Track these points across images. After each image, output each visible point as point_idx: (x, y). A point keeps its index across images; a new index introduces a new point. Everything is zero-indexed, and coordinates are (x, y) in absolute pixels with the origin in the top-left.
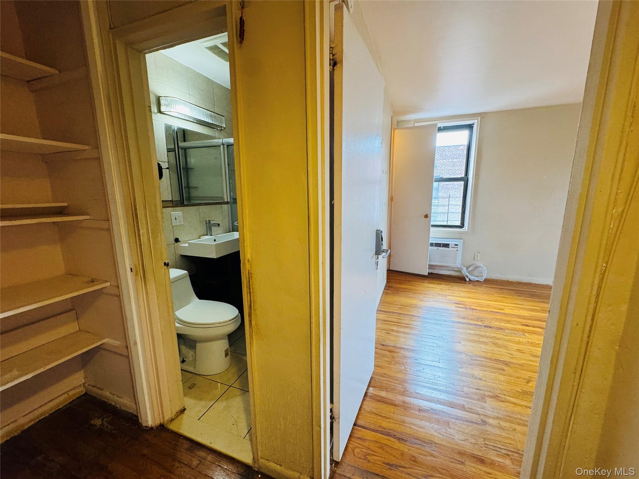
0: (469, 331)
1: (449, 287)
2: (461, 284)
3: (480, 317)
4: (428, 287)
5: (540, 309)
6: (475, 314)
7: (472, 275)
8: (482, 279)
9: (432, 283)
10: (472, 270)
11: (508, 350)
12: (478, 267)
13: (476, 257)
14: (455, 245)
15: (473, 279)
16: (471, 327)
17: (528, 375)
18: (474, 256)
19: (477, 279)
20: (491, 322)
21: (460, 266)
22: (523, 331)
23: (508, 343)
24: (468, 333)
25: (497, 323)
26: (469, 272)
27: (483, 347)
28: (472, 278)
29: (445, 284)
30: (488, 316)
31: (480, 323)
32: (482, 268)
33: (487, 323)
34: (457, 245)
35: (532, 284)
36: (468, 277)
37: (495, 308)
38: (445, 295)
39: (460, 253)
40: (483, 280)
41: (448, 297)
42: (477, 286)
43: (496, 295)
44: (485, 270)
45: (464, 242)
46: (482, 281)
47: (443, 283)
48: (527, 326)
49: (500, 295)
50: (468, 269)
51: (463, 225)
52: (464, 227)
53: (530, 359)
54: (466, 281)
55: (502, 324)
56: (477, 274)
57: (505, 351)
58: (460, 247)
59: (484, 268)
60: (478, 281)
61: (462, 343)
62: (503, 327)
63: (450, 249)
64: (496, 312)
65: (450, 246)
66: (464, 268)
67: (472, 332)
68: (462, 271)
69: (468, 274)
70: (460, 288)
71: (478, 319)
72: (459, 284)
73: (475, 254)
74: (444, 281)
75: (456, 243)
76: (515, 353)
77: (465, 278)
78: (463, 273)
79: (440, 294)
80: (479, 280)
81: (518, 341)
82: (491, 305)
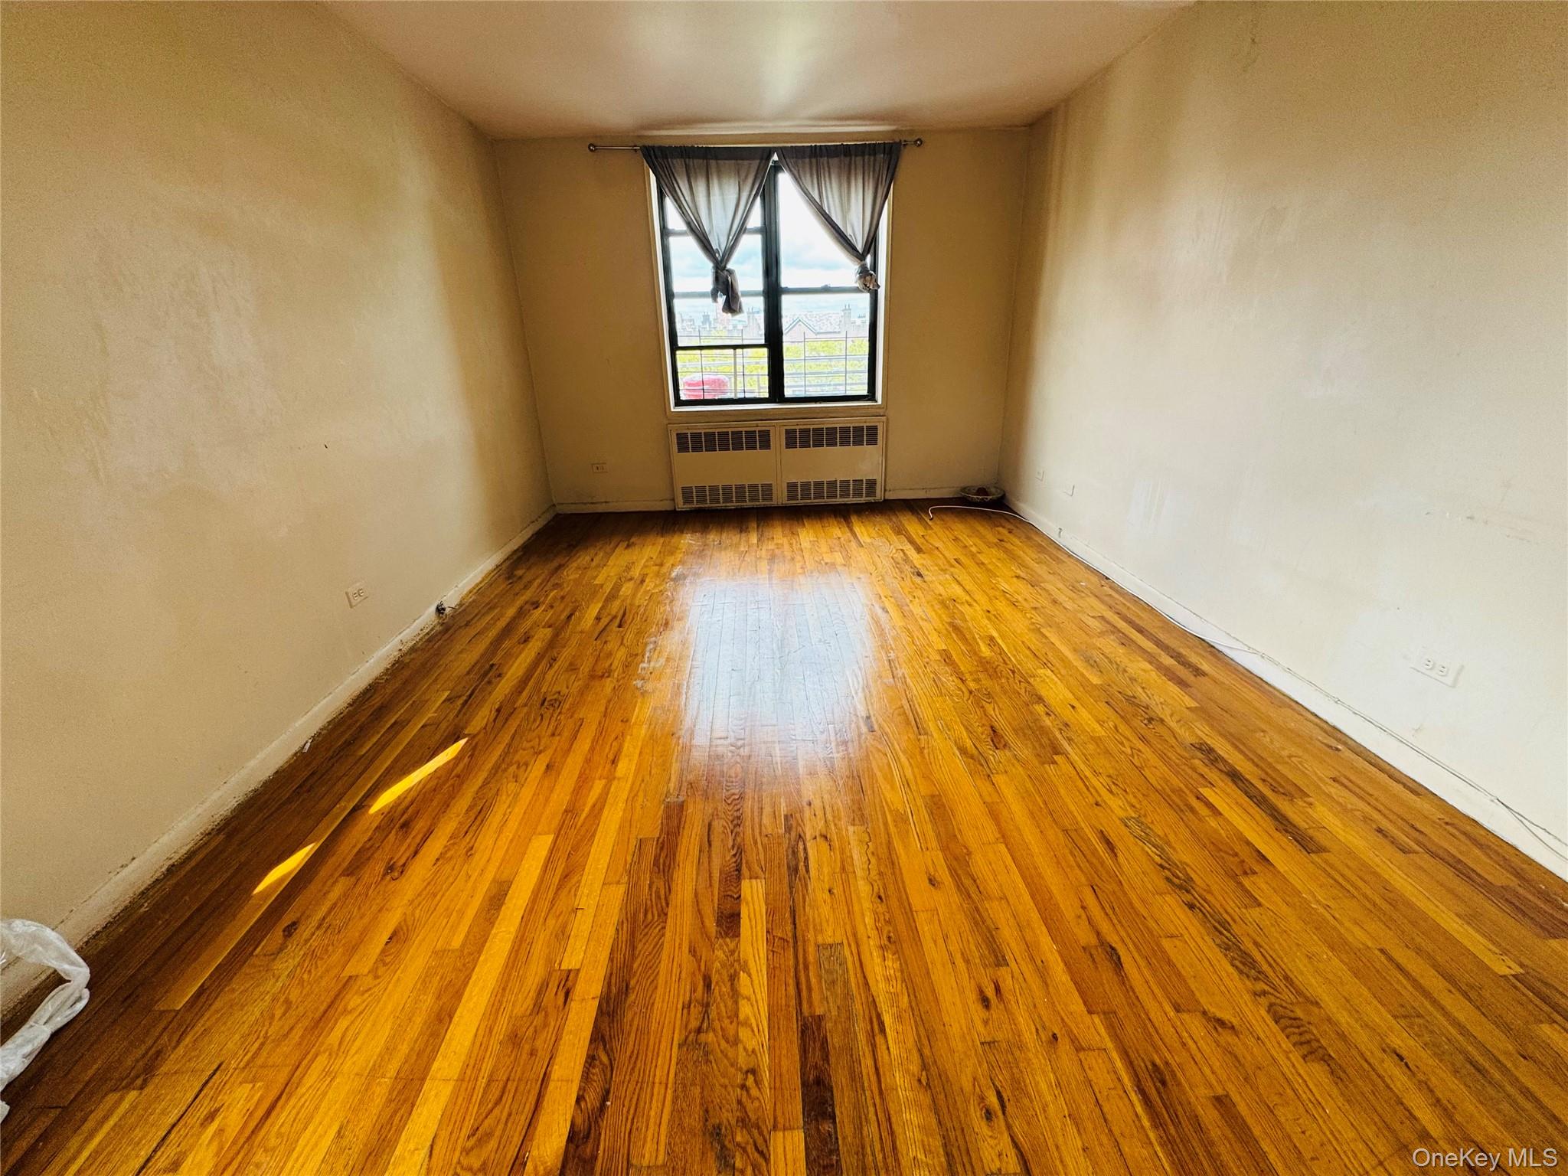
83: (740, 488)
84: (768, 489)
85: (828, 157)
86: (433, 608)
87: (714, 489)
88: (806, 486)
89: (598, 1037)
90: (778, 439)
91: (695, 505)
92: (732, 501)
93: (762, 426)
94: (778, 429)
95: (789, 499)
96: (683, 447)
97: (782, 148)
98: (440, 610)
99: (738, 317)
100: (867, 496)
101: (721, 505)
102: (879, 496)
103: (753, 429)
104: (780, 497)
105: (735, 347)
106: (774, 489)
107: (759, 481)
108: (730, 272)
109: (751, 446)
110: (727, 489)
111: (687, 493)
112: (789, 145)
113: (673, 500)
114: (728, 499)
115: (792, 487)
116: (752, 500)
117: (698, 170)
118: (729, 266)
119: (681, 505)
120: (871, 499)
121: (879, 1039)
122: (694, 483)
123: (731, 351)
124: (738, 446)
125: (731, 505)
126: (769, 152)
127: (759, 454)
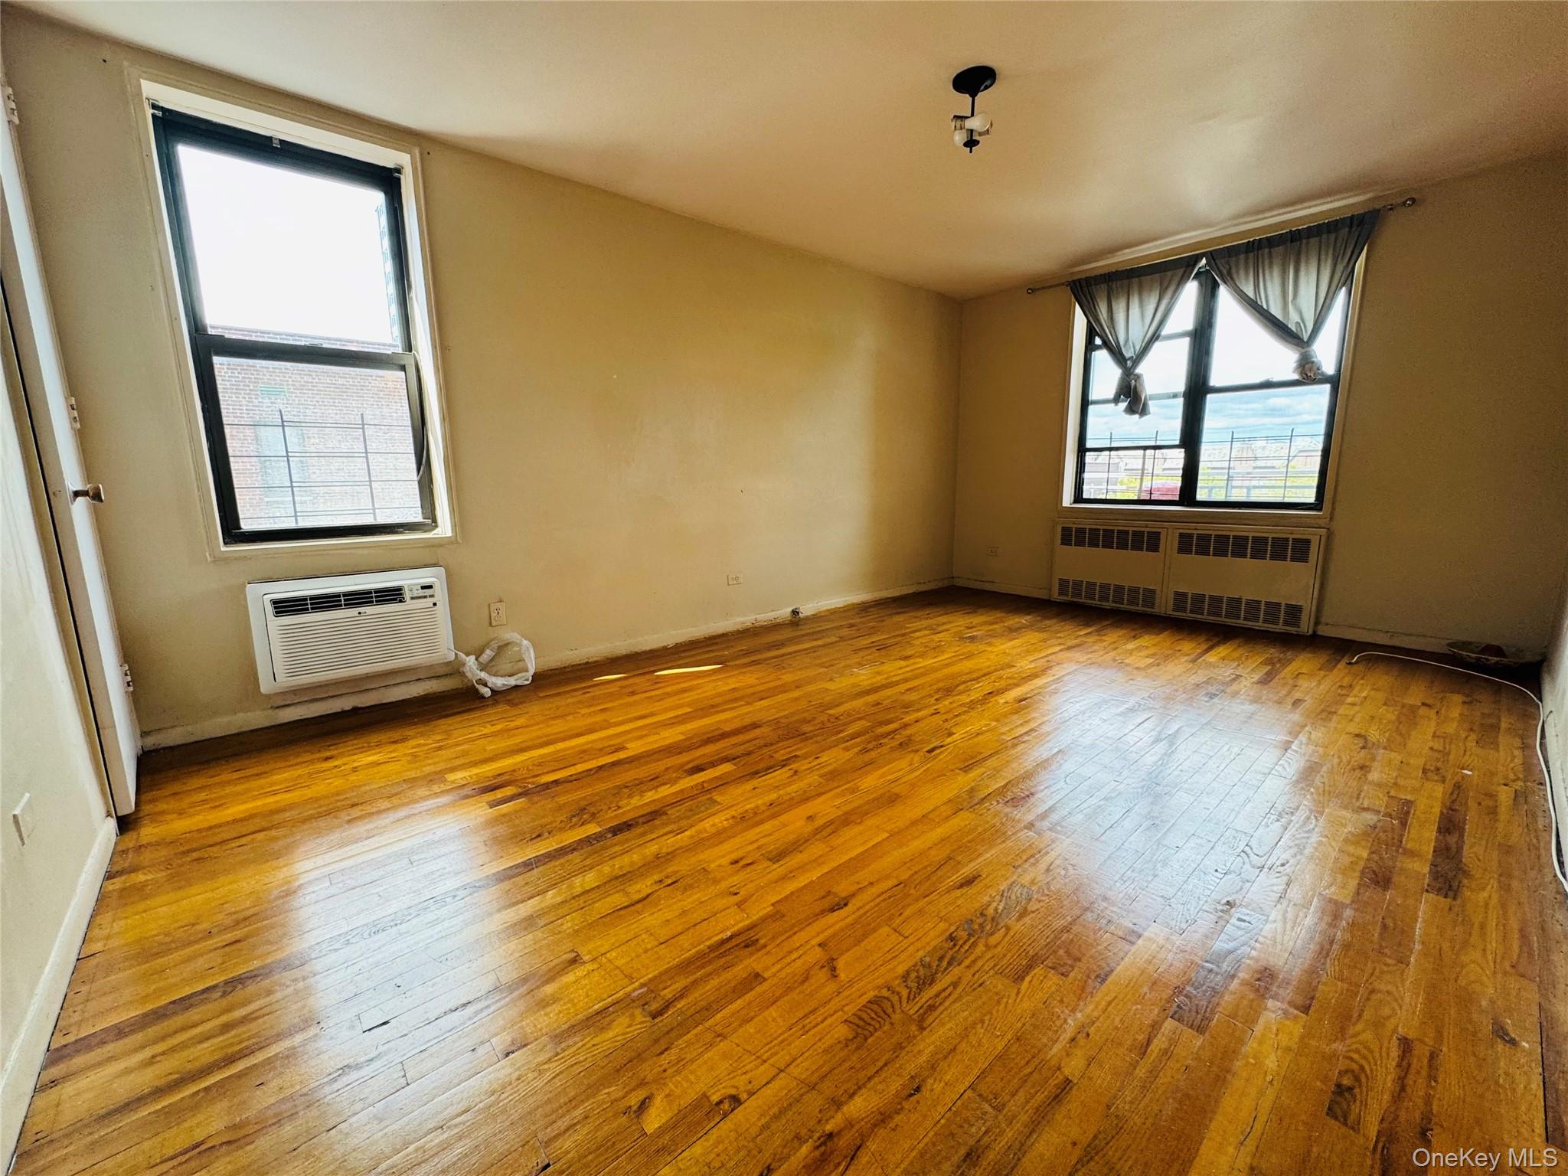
0: (578, 881)
1: (439, 737)
2: (471, 715)
3: (583, 803)
4: (355, 770)
5: (689, 710)
6: (562, 800)
7: (496, 675)
8: (524, 679)
9: (370, 748)
10: (492, 660)
11: (716, 882)
12: (507, 644)
13: (493, 615)
14: (423, 588)
15: (504, 685)
16: (575, 857)
17: (815, 942)
18: (487, 612)
19: (512, 681)
20: (619, 807)
21: (452, 657)
22: (703, 790)
23: (702, 857)
24: (582, 894)
25: (636, 801)
26: (483, 668)
27: (651, 919)
28: (499, 682)
29: (422, 735)
30: (601, 787)
31: (592, 829)
32: (520, 645)
33: (611, 814)
34: (430, 587)
35: (637, 654)
36: (485, 685)
37: (602, 751)
38: (436, 773)
39: (443, 613)
40: (531, 678)
41: (451, 777)
42: (521, 703)
43: (583, 711)
44: (528, 650)
45: (449, 576)
46: (527, 683)
47: (411, 733)
48: (699, 769)
49: (593, 709)
50: (480, 659)
51: (434, 520)
52: (436, 526)
53: (774, 876)
54: (484, 698)
55: (650, 796)
56: (507, 667)
57: (713, 890)
58: (441, 593)
59: (525, 642)
60: (516, 686)
61: (586, 958)
62: (657, 806)
63: (409, 605)
64: (613, 764)
65: (407, 595)
66: (468, 659)
67: (590, 879)
68: (466, 669)
69: (483, 675)
70: (476, 728)
71: (582, 813)
72: (466, 716)
73: (489, 605)
74: (410, 724)
75: (427, 581)
76: (735, 880)
77: (477, 691)
78: (469, 674)
79: (414, 779)
80: (519, 683)
81: (714, 830)
82: (589, 746)
83: (1119, 589)
84: (1150, 594)
85: (1270, 248)
86: (790, 609)
87: (1091, 585)
88: (1199, 599)
89: (600, 768)
90: (1169, 541)
91: (1069, 598)
92: (1108, 601)
93: (1153, 527)
94: (1170, 531)
95: (1174, 610)
96: (1066, 540)
97: (1211, 252)
98: (795, 612)
99: (1146, 418)
100: (1286, 623)
101: (1096, 603)
102: (1305, 626)
103: (1143, 529)
104: (1164, 605)
105: (1145, 448)
106: (1158, 596)
107: (1142, 585)
108: (1138, 377)
109: (1137, 547)
110: (1105, 587)
111: (1064, 584)
112: (1221, 247)
113: (1050, 590)
114: (1104, 597)
115: (1180, 598)
116: (1130, 603)
117: (1120, 290)
118: (1138, 370)
119: (1056, 596)
120: (1292, 630)
121: (672, 835)
122: (1072, 576)
123: (1141, 452)
124: (1122, 545)
125: (1107, 605)
126: (1197, 259)
127: (1145, 555)
